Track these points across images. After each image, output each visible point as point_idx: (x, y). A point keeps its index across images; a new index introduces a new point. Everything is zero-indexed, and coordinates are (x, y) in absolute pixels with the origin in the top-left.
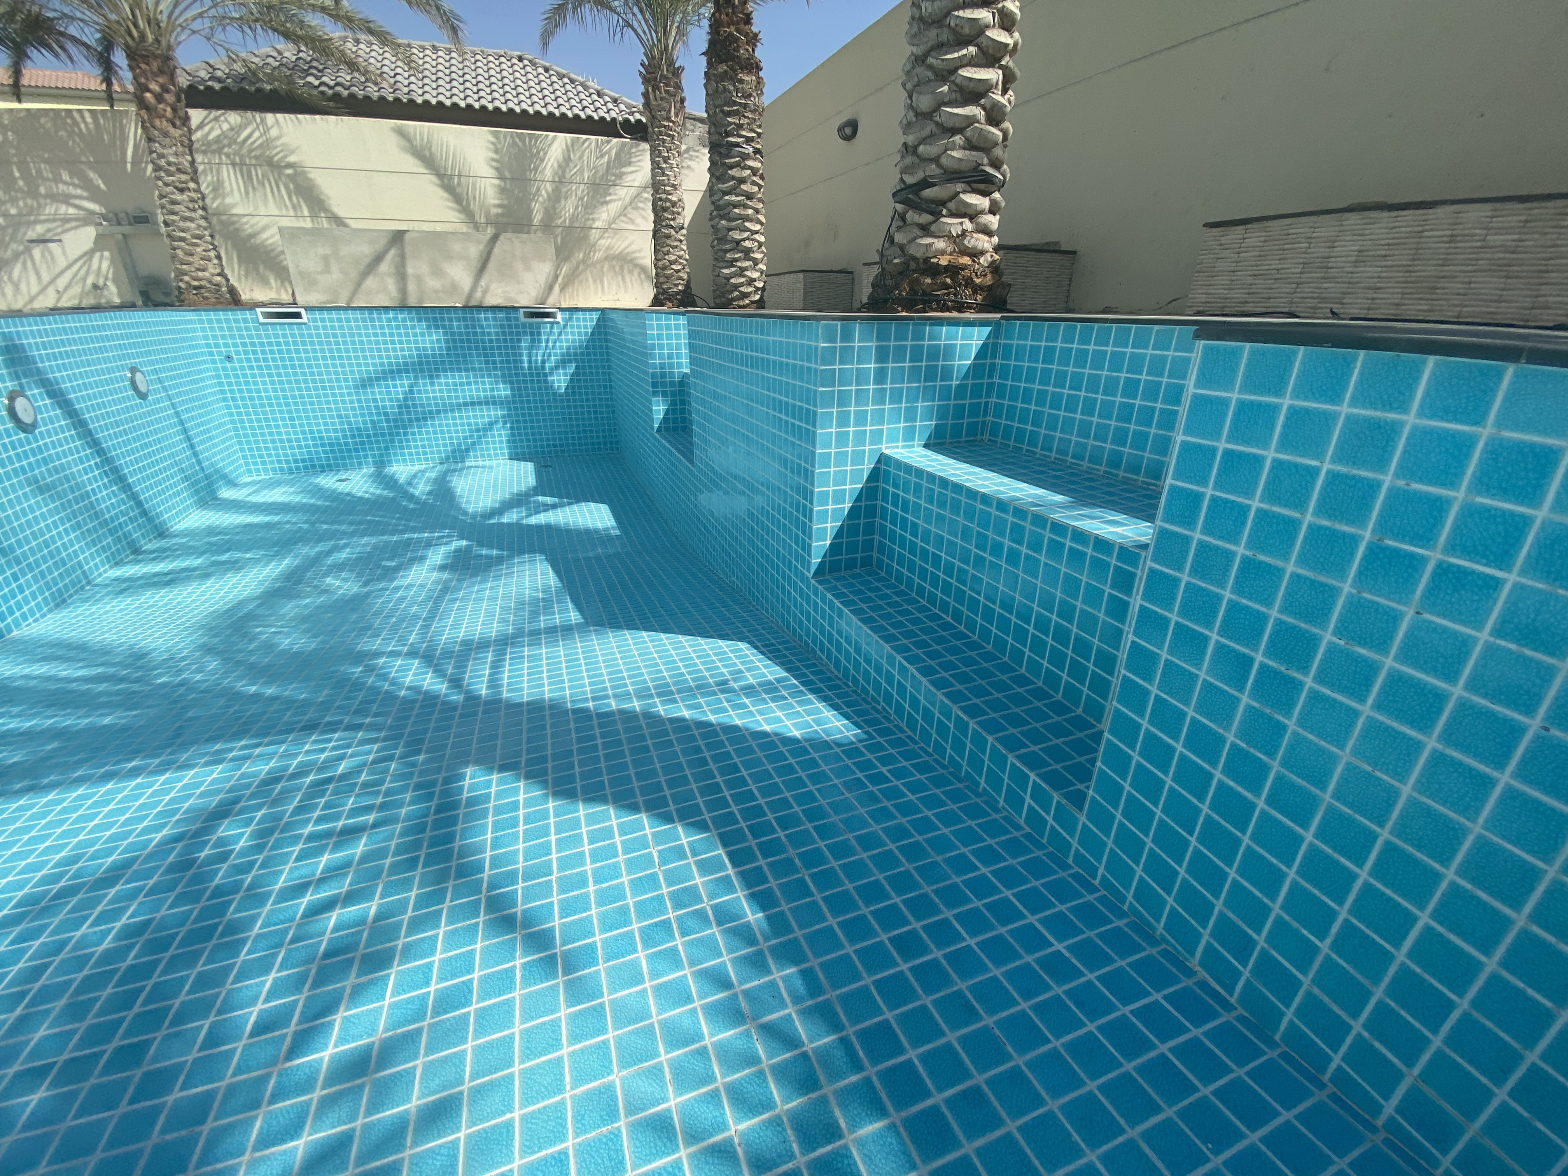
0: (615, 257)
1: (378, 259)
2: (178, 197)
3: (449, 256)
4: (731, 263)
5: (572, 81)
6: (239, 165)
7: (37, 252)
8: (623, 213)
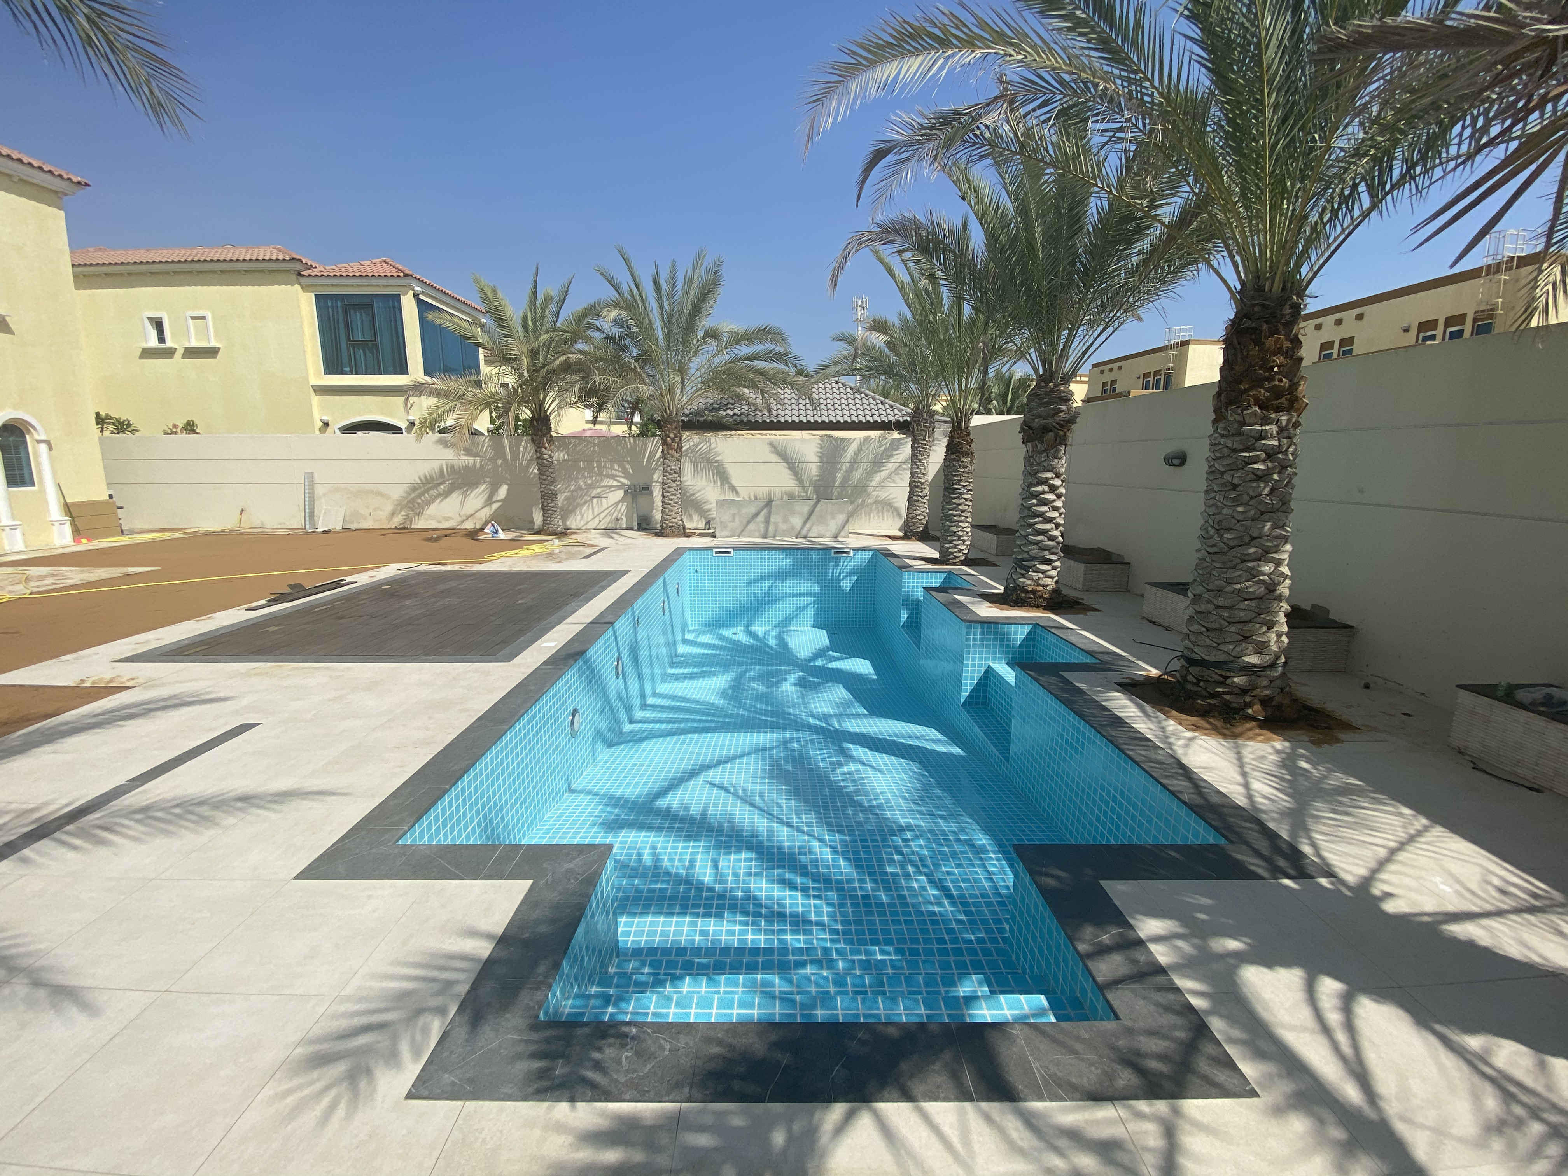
0: (880, 502)
1: (757, 514)
2: (673, 485)
3: (793, 513)
4: (950, 542)
5: (867, 395)
6: (695, 463)
7: (595, 500)
8: (889, 477)
